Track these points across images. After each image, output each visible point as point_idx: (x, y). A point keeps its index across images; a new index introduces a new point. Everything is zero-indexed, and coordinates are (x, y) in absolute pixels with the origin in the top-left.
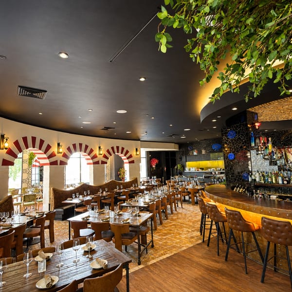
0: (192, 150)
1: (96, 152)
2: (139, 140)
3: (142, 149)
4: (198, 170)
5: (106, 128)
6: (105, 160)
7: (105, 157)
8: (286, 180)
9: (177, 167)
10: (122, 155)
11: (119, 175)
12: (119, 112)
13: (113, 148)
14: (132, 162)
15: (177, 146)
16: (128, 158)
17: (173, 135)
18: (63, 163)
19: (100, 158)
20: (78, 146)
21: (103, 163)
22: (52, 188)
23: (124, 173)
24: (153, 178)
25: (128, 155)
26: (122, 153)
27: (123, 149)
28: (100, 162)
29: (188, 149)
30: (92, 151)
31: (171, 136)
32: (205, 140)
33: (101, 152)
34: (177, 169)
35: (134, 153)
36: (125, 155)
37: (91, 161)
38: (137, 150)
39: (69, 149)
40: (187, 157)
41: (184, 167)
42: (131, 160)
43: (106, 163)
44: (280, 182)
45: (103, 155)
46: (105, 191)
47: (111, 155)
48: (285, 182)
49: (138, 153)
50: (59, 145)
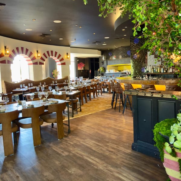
0: (112, 55)
1: (35, 55)
2: (69, 46)
3: (71, 54)
4: (116, 72)
5: (44, 35)
6: (42, 61)
7: (42, 59)
8: (165, 70)
9: (100, 70)
10: (56, 58)
11: (53, 75)
12: (56, 22)
13: (48, 52)
14: (64, 64)
15: (100, 52)
16: (60, 61)
17: (97, 42)
18: (9, 62)
19: (38, 60)
20: (20, 50)
21: (41, 64)
22: (3, 81)
23: (57, 73)
24: (80, 77)
25: (60, 58)
26: (55, 56)
27: (56, 53)
28: (38, 63)
29: (108, 55)
30: (31, 54)
31: (95, 43)
32: (121, 47)
33: (39, 55)
34: (99, 71)
35: (65, 57)
36: (58, 58)
37: (31, 62)
38: (67, 54)
39: (13, 51)
40: (108, 61)
41: (105, 69)
42: (63, 62)
43: (43, 64)
44: (162, 72)
45: (40, 57)
46: (44, 84)
47: (47, 58)
48: (165, 71)
49: (68, 57)
50: (5, 47)
